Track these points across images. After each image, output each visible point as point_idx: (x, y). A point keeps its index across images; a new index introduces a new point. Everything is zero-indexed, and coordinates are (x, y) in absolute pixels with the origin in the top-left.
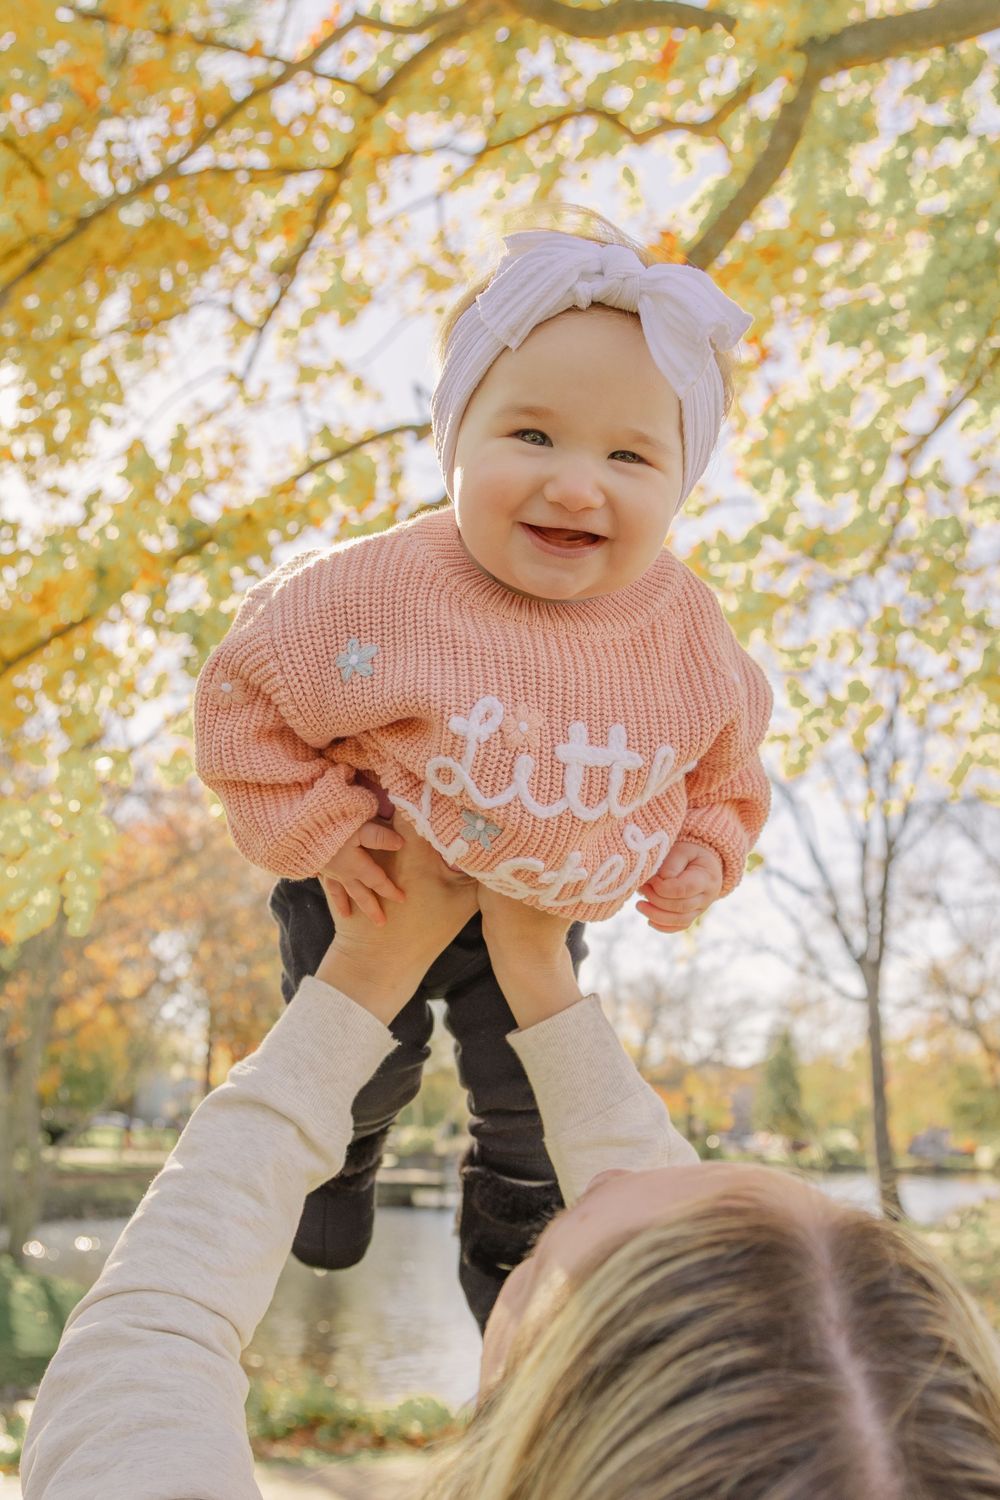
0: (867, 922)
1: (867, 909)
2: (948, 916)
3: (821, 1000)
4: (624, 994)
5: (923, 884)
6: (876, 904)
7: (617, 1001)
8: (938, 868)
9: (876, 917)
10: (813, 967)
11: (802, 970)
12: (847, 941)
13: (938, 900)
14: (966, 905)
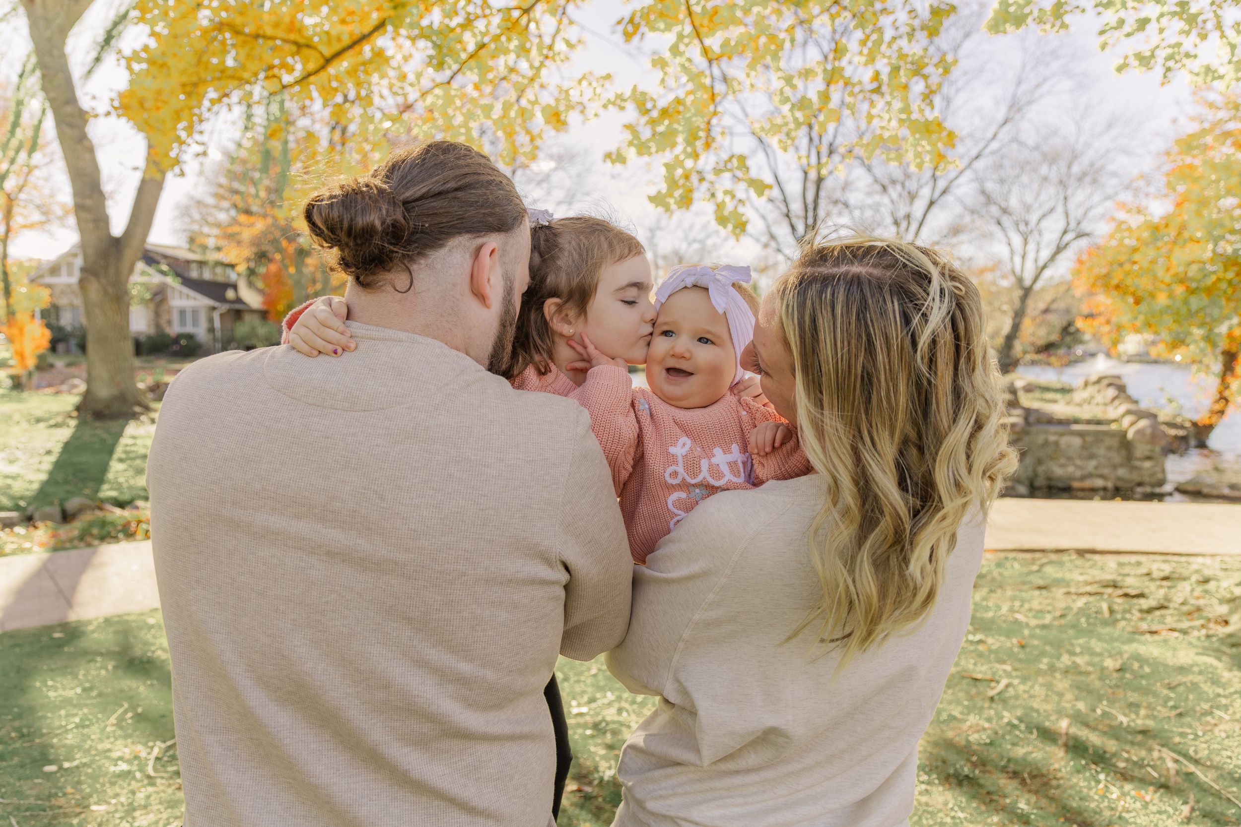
0: (806, 218)
1: (806, 211)
2: (851, 213)
3: (776, 264)
4: (661, 262)
5: (838, 195)
6: (811, 206)
7: (657, 267)
8: (846, 186)
9: (810, 214)
10: (773, 244)
11: (766, 246)
12: (793, 228)
13: (846, 205)
14: (861, 208)
